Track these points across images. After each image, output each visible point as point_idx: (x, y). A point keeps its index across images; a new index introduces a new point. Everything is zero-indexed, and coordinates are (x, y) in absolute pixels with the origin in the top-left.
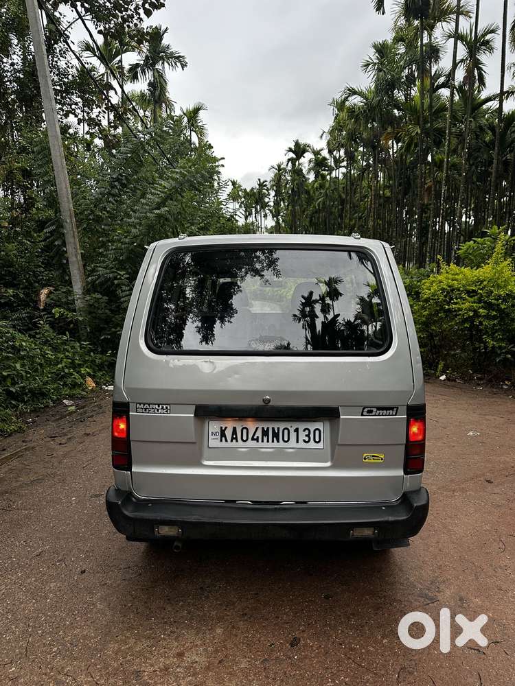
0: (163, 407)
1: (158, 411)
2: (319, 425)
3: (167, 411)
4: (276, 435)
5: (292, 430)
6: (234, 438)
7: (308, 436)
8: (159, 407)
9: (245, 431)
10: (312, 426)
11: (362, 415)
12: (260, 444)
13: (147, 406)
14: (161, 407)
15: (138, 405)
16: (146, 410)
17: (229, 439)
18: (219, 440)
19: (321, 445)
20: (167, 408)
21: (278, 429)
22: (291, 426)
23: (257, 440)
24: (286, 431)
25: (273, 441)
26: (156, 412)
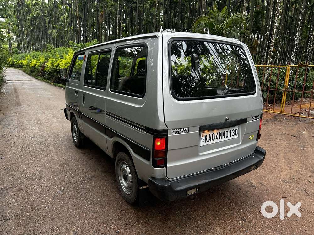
0: (185, 129)
1: (183, 132)
2: (237, 128)
3: (187, 131)
4: (224, 135)
5: (229, 131)
6: (210, 140)
7: (234, 133)
8: (183, 129)
9: (213, 135)
10: (235, 128)
11: (252, 120)
12: (219, 140)
13: (178, 130)
14: (184, 130)
15: (173, 130)
16: (177, 133)
17: (208, 141)
18: (204, 142)
19: (237, 136)
20: (187, 129)
21: (225, 132)
22: (228, 130)
23: (218, 139)
24: (227, 132)
25: (223, 138)
26: (182, 132)
